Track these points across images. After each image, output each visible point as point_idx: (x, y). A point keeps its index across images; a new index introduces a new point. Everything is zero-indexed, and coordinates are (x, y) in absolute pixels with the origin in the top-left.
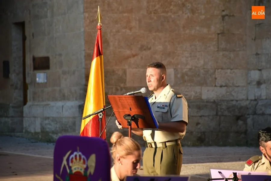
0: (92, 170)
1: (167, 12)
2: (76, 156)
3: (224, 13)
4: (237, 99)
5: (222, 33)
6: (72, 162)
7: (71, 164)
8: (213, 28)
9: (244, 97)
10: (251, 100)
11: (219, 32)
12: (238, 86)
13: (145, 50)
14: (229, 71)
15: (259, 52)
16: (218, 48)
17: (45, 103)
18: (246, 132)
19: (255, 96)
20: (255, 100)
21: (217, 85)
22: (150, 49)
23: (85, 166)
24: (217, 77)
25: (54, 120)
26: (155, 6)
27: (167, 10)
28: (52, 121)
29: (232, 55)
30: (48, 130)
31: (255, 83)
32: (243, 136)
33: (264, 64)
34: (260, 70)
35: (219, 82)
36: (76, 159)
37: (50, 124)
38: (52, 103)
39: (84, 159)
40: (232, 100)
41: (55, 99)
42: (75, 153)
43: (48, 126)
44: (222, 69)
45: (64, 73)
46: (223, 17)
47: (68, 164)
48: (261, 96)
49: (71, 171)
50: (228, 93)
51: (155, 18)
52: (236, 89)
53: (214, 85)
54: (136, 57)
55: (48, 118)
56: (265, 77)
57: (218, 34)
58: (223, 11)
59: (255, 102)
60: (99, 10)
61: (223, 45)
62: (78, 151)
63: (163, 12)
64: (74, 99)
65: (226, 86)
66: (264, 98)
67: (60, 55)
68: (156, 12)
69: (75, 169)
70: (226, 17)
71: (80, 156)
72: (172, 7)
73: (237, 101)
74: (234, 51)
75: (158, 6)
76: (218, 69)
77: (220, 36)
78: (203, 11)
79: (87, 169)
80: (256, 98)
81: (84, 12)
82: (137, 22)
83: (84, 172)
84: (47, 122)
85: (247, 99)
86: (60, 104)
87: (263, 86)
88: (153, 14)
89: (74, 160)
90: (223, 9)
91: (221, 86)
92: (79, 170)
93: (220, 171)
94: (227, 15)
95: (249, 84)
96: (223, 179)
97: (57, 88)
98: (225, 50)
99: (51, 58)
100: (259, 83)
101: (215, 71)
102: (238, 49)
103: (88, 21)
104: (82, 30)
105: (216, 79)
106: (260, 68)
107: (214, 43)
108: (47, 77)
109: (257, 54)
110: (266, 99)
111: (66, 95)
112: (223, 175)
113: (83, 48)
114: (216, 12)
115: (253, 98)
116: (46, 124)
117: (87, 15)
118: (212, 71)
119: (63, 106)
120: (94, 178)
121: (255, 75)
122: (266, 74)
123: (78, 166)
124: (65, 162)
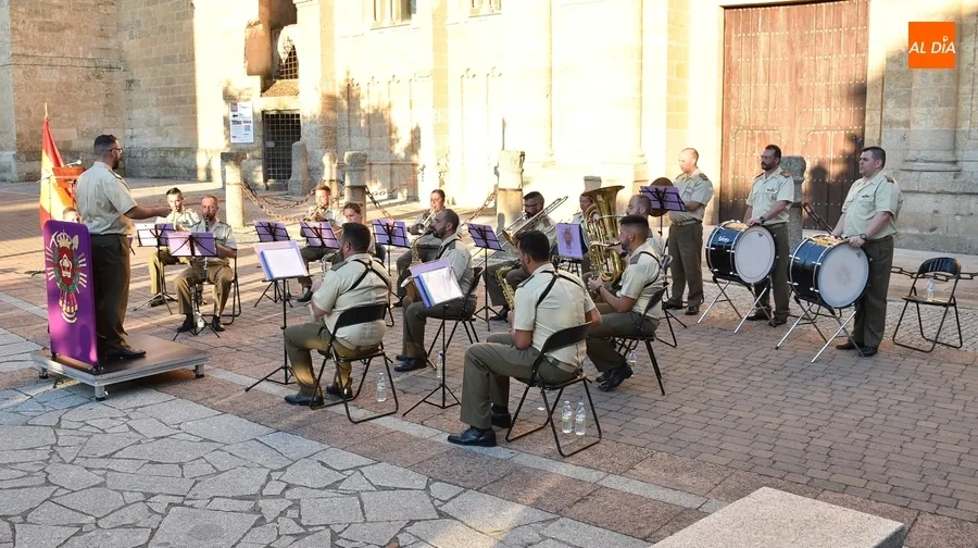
0: (76, 246)
2: (62, 235)
5: (106, 106)
6: (59, 239)
7: (58, 241)
15: (131, 118)
20: (130, 148)
23: (70, 243)
31: (129, 137)
33: (134, 125)
36: (63, 237)
39: (69, 238)
42: (62, 233)
47: (56, 240)
48: (133, 145)
49: (59, 245)
58: (106, 91)
59: (129, 150)
61: (108, 113)
62: (64, 232)
64: (9, 150)
69: (62, 244)
71: (65, 235)
79: (72, 245)
81: (13, 92)
83: (69, 247)
87: (134, 139)
89: (61, 237)
92: (65, 245)
95: (125, 138)
100: (132, 137)
102: (117, 116)
106: (132, 128)
109: (129, 119)
111: (3, 147)
114: (102, 92)
117: (15, 94)
120: (78, 252)
121: (129, 132)
122: (135, 132)
123: (64, 243)
124: (53, 239)
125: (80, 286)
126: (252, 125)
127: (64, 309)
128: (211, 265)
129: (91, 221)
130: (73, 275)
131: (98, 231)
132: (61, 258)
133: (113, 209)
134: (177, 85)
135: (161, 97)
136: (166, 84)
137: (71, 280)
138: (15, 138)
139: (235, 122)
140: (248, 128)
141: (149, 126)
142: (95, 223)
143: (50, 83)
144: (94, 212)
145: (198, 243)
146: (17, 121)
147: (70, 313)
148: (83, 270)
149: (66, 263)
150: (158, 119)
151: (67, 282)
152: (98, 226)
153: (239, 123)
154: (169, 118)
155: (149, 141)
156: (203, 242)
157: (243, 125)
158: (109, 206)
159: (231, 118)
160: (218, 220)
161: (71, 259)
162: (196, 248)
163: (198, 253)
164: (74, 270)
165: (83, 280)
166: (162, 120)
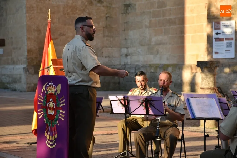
0: (59, 92)
1: (75, 14)
2: (50, 85)
3: (107, 15)
4: (115, 64)
5: (106, 27)
6: (48, 88)
7: (47, 90)
8: (101, 24)
9: (118, 63)
10: (122, 65)
11: (104, 26)
12: (115, 57)
13: (62, 35)
14: (110, 48)
15: (127, 38)
16: (104, 35)
17: (2, 66)
18: (119, 83)
19: (124, 63)
20: (125, 65)
21: (103, 56)
22: (65, 35)
23: (55, 90)
24: (103, 51)
25: (8, 76)
26: (67, 10)
27: (74, 13)
28: (7, 76)
29: (112, 39)
30: (4, 82)
31: (124, 55)
32: (117, 85)
33: (129, 44)
34: (127, 48)
35: (104, 55)
36: (50, 87)
37: (5, 78)
38: (7, 66)
39: (54, 87)
40: (112, 65)
41: (8, 64)
42: (50, 84)
43: (5, 80)
44: (106, 47)
45: (14, 48)
46: (107, 17)
47: (46, 89)
48: (127, 62)
49: (47, 93)
50: (109, 61)
51: (68, 17)
52: (114, 59)
53: (102, 56)
54: (57, 40)
55: (4, 75)
56: (130, 52)
57: (104, 27)
58: (106, 14)
59: (124, 66)
60: (49, 12)
61: (107, 33)
62: (51, 83)
63: (72, 14)
64: (20, 64)
65: (108, 57)
66: (129, 63)
67: (12, 38)
68: (68, 14)
69: (50, 92)
70: (108, 18)
71: (52, 85)
72: (77, 11)
73: (114, 65)
74: (113, 37)
75: (69, 11)
76: (104, 47)
77: (105, 28)
78: (95, 14)
79: (56, 91)
80: (125, 64)
81: (26, 13)
82: (58, 20)
83: (54, 93)
84: (4, 77)
85: (120, 64)
86: (11, 66)
87: (129, 57)
88: (66, 16)
89: (49, 87)
90: (106, 13)
91: (106, 57)
92: (52, 92)
93: (116, 96)
94: (108, 17)
95: (121, 56)
96: (118, 100)
97: (10, 58)
98: (107, 36)
99: (6, 40)
100: (127, 55)
101: (102, 49)
102: (115, 36)
103: (28, 18)
104: (25, 23)
105: (103, 53)
106: (127, 47)
107: (102, 32)
108: (3, 51)
109: (125, 39)
110: (130, 64)
111: (15, 61)
112: (118, 98)
113: (26, 34)
114: (102, 15)
115: (123, 64)
116: (3, 79)
117: (27, 15)
118: (100, 48)
119: (13, 68)
120: (60, 96)
121: (124, 51)
122: (130, 50)
123: (51, 90)
124: (44, 88)
125: (60, 120)
126: (233, 42)
127: (48, 138)
128: (163, 125)
129: (70, 77)
130: (56, 113)
131: (73, 82)
132: (48, 101)
133: (83, 68)
134: (168, 7)
135: (153, 19)
136: (159, 7)
137: (54, 116)
138: (26, 53)
139: (218, 40)
140: (229, 45)
141: (142, 45)
142: (73, 77)
143: (58, 6)
144: (71, 70)
145: (152, 105)
146: (29, 39)
147: (51, 141)
148: (62, 108)
149: (52, 105)
150: (150, 40)
151: (51, 118)
152: (74, 80)
153: (221, 40)
154: (160, 38)
155: (141, 58)
156: (155, 104)
157: (225, 42)
158: (81, 66)
159: (214, 36)
160: (170, 91)
161: (54, 101)
162: (149, 109)
163: (151, 112)
164: (56, 109)
165: (62, 115)
166: (154, 39)
